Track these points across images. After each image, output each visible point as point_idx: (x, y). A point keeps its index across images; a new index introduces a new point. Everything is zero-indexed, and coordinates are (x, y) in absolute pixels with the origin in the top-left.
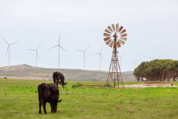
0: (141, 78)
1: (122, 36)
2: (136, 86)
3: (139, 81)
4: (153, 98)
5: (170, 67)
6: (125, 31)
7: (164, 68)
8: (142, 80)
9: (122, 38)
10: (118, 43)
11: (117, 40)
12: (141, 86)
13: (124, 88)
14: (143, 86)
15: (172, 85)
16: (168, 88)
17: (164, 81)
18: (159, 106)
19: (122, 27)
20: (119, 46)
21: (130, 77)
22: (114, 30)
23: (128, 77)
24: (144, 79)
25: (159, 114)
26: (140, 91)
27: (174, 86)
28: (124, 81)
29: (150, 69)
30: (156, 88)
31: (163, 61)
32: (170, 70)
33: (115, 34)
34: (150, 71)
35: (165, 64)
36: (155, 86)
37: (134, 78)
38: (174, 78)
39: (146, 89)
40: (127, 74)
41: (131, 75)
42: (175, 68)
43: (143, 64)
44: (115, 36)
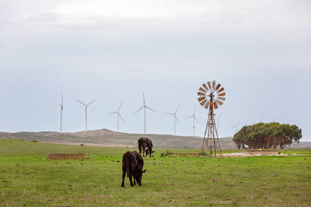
0: (242, 145)
1: (220, 95)
2: (237, 154)
3: (239, 148)
4: (257, 169)
5: (277, 132)
6: (223, 89)
7: (270, 134)
8: (244, 147)
9: (219, 98)
10: (215, 103)
11: (213, 100)
12: (242, 154)
13: (222, 157)
14: (244, 154)
15: (279, 153)
16: (274, 156)
17: (269, 149)
18: (264, 178)
19: (219, 85)
20: (216, 107)
21: (229, 144)
22: (210, 88)
23: (226, 144)
24: (246, 146)
25: (263, 187)
26: (241, 160)
27: (282, 154)
28: (222, 148)
29: (252, 134)
30: (260, 157)
31: (267, 125)
32: (276, 136)
33: (211, 94)
34: (253, 136)
36: (259, 155)
37: (234, 145)
38: (281, 145)
39: (249, 158)
40: (225, 140)
41: (231, 142)
42: (282, 133)
43: (244, 129)
44: (211, 96)
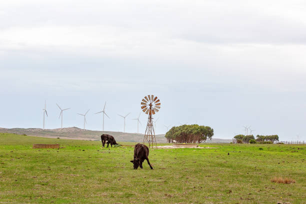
0: (171, 140)
1: (157, 105)
2: (167, 147)
3: (169, 142)
4: (181, 157)
5: (196, 131)
6: (159, 100)
7: (191, 132)
8: (173, 142)
9: (156, 107)
10: (153, 110)
12: (171, 147)
13: (157, 148)
14: (172, 147)
15: (197, 147)
16: (194, 149)
17: (191, 143)
18: (186, 164)
19: (156, 98)
20: (154, 113)
21: (162, 139)
22: (150, 99)
23: (160, 139)
24: (174, 141)
25: (186, 170)
26: (170, 151)
27: (199, 147)
28: (158, 142)
29: (179, 132)
30: (184, 149)
31: (190, 126)
32: (195, 134)
34: (179, 134)
35: (191, 128)
36: (183, 147)
37: (166, 140)
38: (199, 141)
39: (176, 149)
40: (160, 137)
42: (200, 132)
43: (173, 129)
44: (151, 105)
